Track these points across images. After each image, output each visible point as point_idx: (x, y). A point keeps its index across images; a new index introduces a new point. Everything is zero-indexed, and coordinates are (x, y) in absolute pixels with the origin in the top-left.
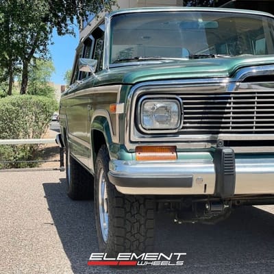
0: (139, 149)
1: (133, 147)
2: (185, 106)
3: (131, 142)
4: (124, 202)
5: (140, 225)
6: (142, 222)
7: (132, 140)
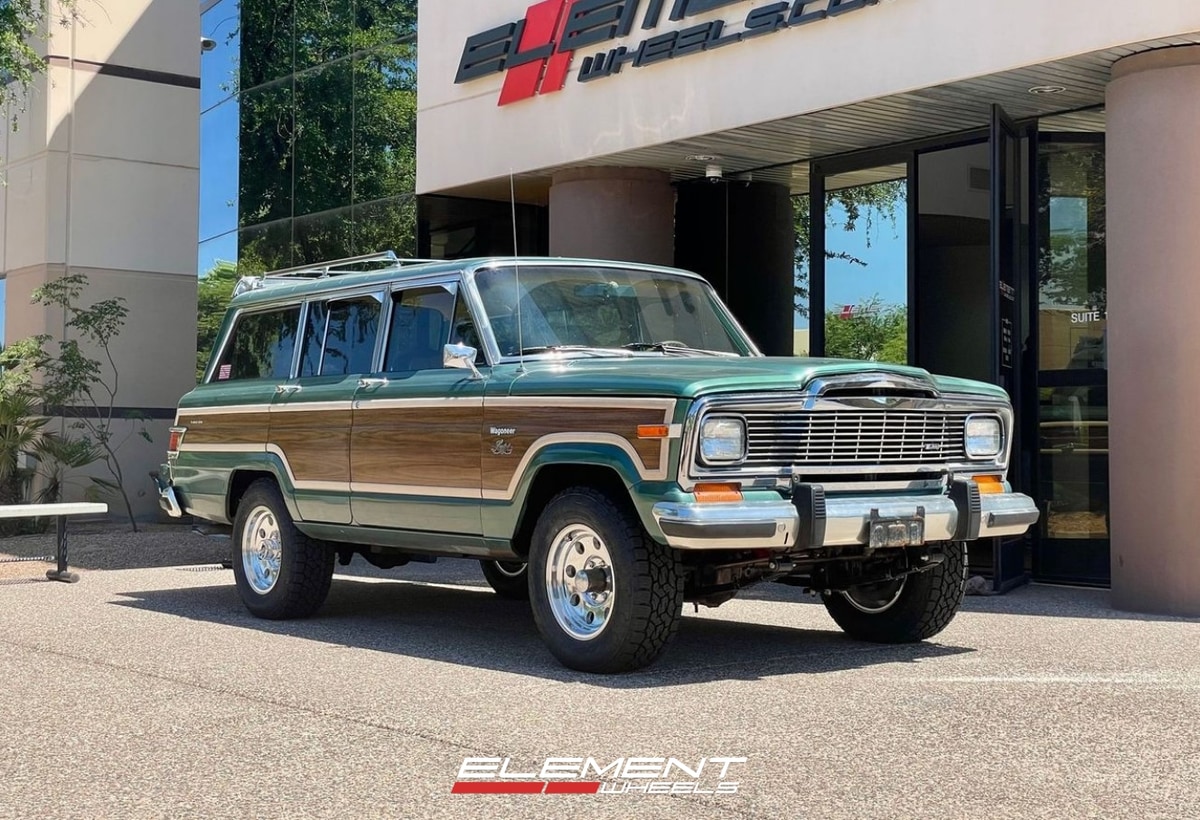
0: (698, 488)
1: (692, 484)
2: (751, 428)
3: (690, 478)
4: (650, 567)
5: (669, 600)
6: (672, 596)
7: (692, 475)
